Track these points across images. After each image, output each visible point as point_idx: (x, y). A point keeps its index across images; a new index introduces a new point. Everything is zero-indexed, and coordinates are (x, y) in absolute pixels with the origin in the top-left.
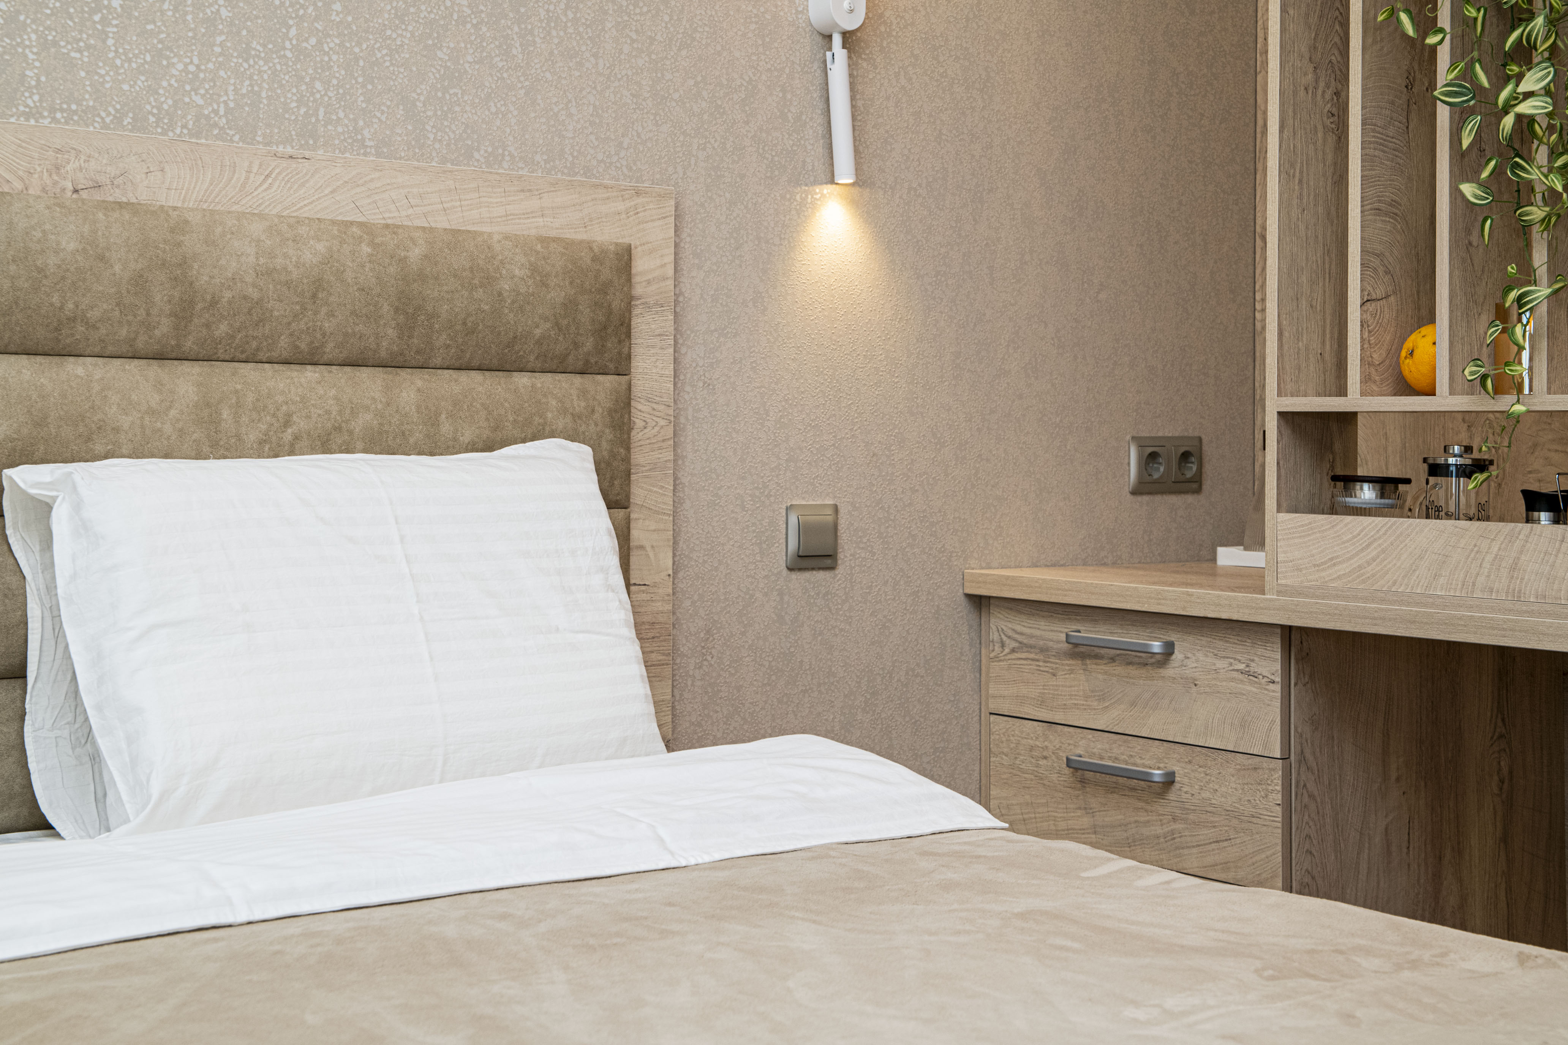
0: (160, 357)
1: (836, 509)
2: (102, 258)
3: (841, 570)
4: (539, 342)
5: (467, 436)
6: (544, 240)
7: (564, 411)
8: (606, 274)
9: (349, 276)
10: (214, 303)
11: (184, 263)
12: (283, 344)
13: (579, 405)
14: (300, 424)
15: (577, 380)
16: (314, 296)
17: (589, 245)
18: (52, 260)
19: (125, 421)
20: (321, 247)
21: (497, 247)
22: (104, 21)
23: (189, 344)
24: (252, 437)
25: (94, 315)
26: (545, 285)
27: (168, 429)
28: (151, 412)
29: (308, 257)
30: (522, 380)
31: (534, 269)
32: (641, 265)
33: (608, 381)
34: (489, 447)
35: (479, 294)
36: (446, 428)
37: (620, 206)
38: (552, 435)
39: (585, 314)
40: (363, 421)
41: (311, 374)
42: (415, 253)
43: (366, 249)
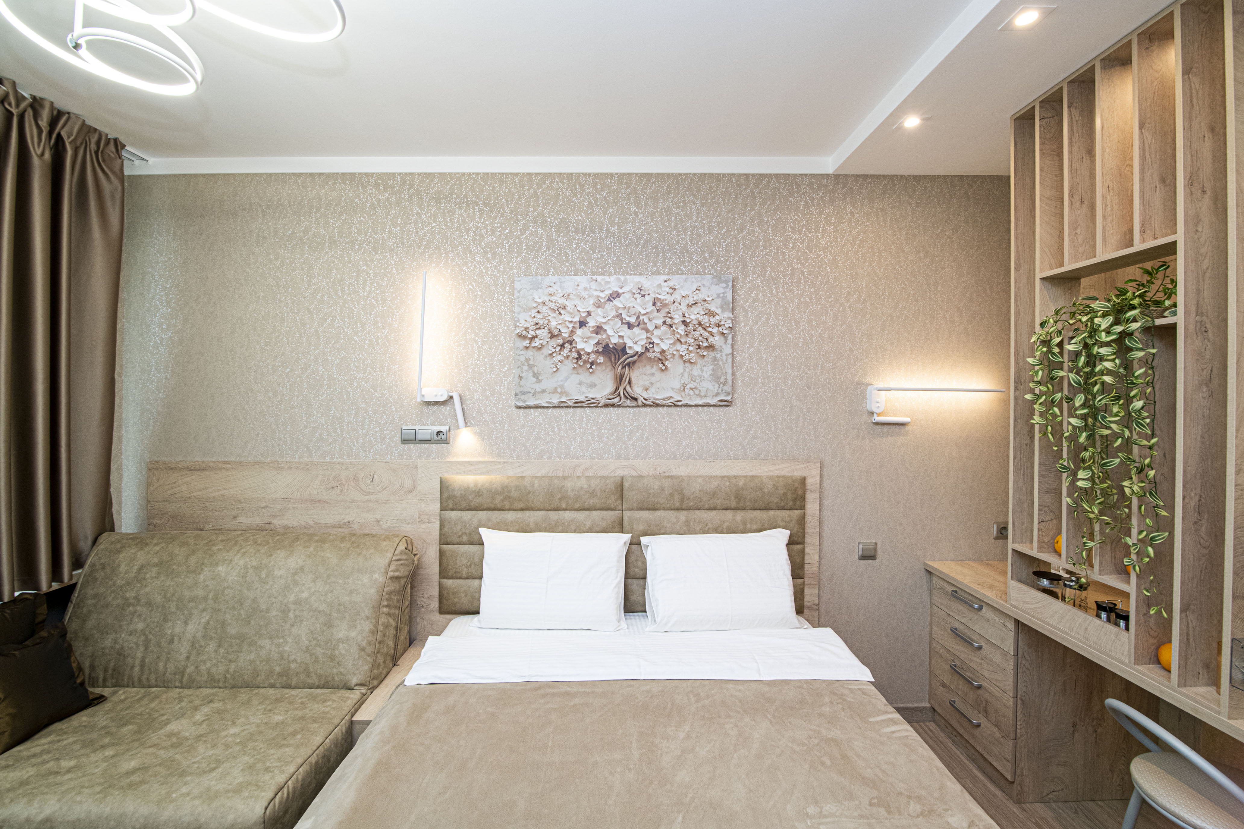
0: (678, 510)
1: (876, 544)
2: (663, 490)
3: (878, 560)
4: (776, 503)
5: (755, 527)
6: (779, 477)
7: (783, 521)
8: (796, 485)
9: (723, 490)
10: (689, 498)
11: (682, 490)
12: (707, 506)
13: (788, 519)
14: (710, 525)
15: (788, 512)
16: (714, 496)
17: (792, 477)
18: (652, 491)
19: (668, 525)
20: (716, 484)
21: (764, 480)
22: (668, 436)
23: (684, 507)
24: (698, 528)
25: (661, 502)
26: (777, 489)
27: (678, 527)
28: (674, 523)
29: (712, 486)
30: (772, 513)
31: (774, 486)
32: (809, 481)
33: (797, 512)
34: (760, 531)
35: (758, 493)
36: (749, 526)
37: (803, 466)
38: (779, 527)
39: (790, 496)
40: (726, 525)
41: (714, 512)
42: (741, 483)
43: (728, 483)
